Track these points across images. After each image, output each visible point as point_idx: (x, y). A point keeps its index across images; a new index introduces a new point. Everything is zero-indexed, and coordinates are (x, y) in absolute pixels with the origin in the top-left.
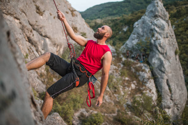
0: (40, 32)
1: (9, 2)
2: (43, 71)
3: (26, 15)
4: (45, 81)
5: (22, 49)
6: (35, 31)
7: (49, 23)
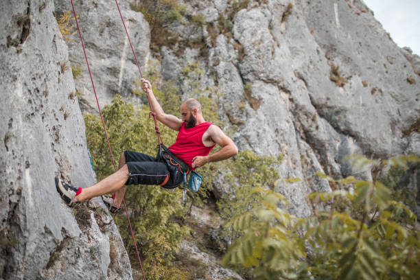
0: (336, 121)
1: (274, 59)
3: (306, 84)
5: (287, 154)
6: (323, 120)
7: (358, 104)
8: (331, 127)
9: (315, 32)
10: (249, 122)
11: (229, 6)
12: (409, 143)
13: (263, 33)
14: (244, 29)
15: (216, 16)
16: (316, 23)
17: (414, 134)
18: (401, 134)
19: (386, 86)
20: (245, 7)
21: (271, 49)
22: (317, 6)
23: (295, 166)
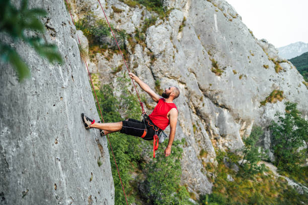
0: (216, 99)
1: (174, 62)
2: (212, 159)
3: (196, 76)
4: (214, 177)
5: (184, 126)
6: (207, 99)
7: (231, 87)
8: (212, 104)
9: (202, 36)
11: (142, 21)
12: (264, 111)
13: (167, 43)
14: (154, 41)
15: (133, 29)
16: (202, 29)
17: (268, 104)
18: (259, 105)
19: (249, 73)
20: (154, 24)
21: (172, 55)
22: (202, 17)
23: (190, 134)
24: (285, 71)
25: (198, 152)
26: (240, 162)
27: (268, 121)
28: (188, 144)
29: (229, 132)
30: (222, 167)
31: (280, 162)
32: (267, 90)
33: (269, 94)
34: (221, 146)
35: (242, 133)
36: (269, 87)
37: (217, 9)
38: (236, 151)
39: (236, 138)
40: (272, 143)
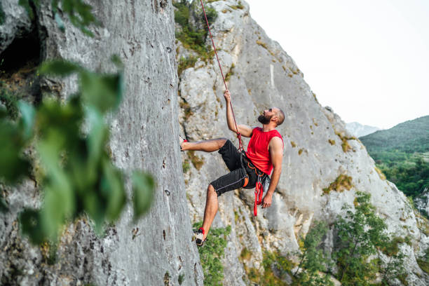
1: (217, 120)
2: (257, 264)
7: (287, 164)
9: (253, 92)
10: (192, 182)
12: (327, 201)
13: (208, 93)
16: (253, 82)
17: (332, 192)
18: (322, 192)
19: (311, 148)
20: (192, 66)
21: (215, 110)
22: (255, 66)
23: (230, 224)
24: (354, 151)
25: (239, 252)
26: (294, 270)
27: (331, 215)
28: (228, 239)
29: (281, 226)
30: (270, 276)
31: (345, 275)
32: (332, 174)
33: (335, 178)
34: (268, 246)
35: (297, 231)
36: (335, 170)
37: (275, 59)
38: (288, 254)
39: (289, 236)
40: (335, 248)
